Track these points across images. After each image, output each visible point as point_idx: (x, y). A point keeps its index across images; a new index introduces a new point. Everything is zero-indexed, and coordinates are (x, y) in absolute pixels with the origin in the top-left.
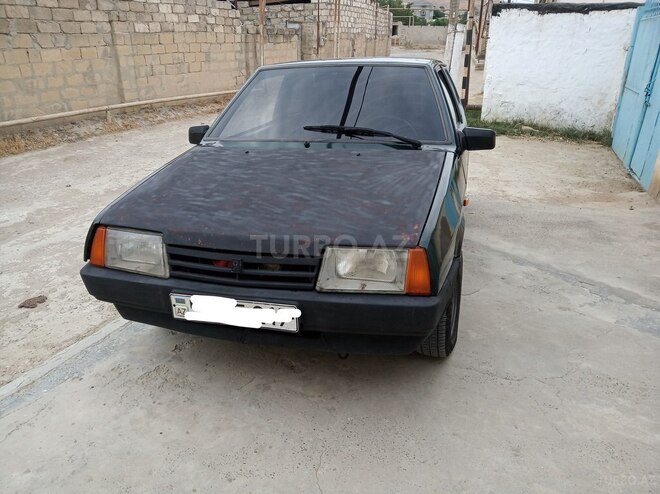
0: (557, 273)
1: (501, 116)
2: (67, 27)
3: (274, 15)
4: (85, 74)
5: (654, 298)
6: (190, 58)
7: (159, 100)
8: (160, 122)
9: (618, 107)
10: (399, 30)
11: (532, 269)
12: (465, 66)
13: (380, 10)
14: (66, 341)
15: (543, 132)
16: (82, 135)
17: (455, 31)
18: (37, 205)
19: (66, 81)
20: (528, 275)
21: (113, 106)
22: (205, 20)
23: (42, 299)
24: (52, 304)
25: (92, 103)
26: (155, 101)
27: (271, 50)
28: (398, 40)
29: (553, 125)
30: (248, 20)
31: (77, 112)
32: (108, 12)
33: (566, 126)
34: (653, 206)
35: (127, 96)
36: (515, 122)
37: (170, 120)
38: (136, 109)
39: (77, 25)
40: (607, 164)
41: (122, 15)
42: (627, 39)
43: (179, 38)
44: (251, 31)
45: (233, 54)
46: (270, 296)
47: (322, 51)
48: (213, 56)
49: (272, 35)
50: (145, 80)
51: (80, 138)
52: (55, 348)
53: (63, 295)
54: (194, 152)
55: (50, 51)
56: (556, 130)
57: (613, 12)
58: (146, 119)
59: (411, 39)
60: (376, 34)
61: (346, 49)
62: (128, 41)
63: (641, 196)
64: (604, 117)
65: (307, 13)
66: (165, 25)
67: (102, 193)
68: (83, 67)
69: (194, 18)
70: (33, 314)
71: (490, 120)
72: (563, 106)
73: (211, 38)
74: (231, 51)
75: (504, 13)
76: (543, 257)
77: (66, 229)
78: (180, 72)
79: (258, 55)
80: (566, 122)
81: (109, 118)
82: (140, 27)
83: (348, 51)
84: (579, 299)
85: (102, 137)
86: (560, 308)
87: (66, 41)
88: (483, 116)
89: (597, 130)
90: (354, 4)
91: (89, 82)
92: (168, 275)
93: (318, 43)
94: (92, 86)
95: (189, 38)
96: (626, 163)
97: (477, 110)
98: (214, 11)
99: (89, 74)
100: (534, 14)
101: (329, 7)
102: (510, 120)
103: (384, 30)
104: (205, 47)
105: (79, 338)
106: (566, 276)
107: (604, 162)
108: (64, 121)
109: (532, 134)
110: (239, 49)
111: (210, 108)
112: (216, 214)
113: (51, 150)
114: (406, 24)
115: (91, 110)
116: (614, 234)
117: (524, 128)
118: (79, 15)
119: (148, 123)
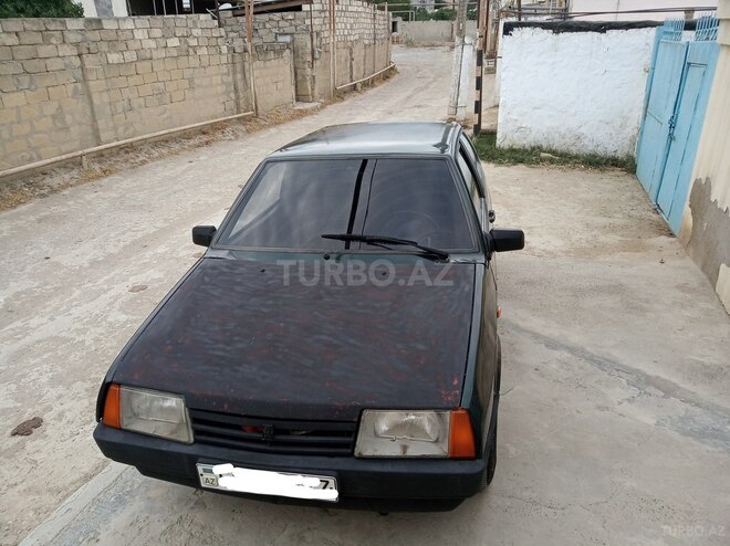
0: (591, 359)
1: (518, 142)
2: (30, 66)
3: (261, 26)
4: (54, 117)
5: (693, 389)
6: (171, 87)
7: (139, 138)
8: (143, 162)
9: (641, 131)
10: (399, 26)
11: (566, 355)
12: (477, 89)
13: (378, 12)
14: (72, 483)
15: (564, 159)
16: (56, 187)
17: (463, 44)
18: (14, 287)
19: (32, 126)
20: (563, 363)
21: (89, 150)
22: (186, 42)
23: (37, 423)
24: (51, 429)
25: (64, 149)
26: (135, 139)
27: (260, 68)
28: (398, 37)
29: (574, 150)
30: (232, 31)
31: (49, 161)
32: (77, 45)
33: (587, 152)
34: (683, 258)
35: (104, 136)
36: (533, 149)
37: (153, 160)
38: (114, 150)
39: (42, 63)
40: (633, 197)
41: (92, 47)
42: (647, 59)
43: (158, 66)
44: (238, 50)
45: (219, 78)
46: (307, 465)
47: (317, 64)
48: (197, 81)
49: (262, 51)
50: (122, 115)
51: (53, 191)
52: (62, 493)
53: (61, 416)
54: (203, 268)
55: (11, 95)
56: (576, 157)
57: (632, 31)
58: (126, 161)
59: (412, 37)
60: (375, 39)
61: (343, 59)
62: (101, 76)
63: (671, 243)
64: (627, 142)
65: (298, 22)
66: (142, 53)
67: (87, 265)
68: (51, 109)
69: (173, 42)
70: (30, 443)
71: (506, 147)
72: (583, 130)
73: (194, 62)
74: (216, 75)
75: (516, 32)
76: (575, 337)
77: (52, 319)
78: (161, 103)
79: (247, 75)
80: (588, 147)
81: (85, 163)
82: (114, 58)
83: (346, 61)
84: (618, 393)
85: (80, 187)
86: (599, 408)
87: (31, 82)
88: (498, 142)
89: (620, 155)
90: (350, 9)
91: (59, 125)
92: (192, 440)
93: (313, 56)
94: (61, 129)
95: (170, 65)
96: (653, 197)
97: (492, 134)
98: (196, 32)
99: (58, 116)
100: (548, 33)
101: (323, 15)
102: (527, 147)
103: (382, 34)
104: (188, 73)
105: (87, 478)
106: (601, 363)
107: (629, 194)
108: (33, 172)
109: (551, 161)
110: (226, 71)
111: (197, 141)
112: (241, 369)
113: (22, 208)
114: (406, 19)
115: (64, 157)
116: (647, 301)
117: (543, 155)
118: (44, 51)
119: (129, 165)
